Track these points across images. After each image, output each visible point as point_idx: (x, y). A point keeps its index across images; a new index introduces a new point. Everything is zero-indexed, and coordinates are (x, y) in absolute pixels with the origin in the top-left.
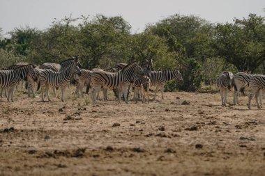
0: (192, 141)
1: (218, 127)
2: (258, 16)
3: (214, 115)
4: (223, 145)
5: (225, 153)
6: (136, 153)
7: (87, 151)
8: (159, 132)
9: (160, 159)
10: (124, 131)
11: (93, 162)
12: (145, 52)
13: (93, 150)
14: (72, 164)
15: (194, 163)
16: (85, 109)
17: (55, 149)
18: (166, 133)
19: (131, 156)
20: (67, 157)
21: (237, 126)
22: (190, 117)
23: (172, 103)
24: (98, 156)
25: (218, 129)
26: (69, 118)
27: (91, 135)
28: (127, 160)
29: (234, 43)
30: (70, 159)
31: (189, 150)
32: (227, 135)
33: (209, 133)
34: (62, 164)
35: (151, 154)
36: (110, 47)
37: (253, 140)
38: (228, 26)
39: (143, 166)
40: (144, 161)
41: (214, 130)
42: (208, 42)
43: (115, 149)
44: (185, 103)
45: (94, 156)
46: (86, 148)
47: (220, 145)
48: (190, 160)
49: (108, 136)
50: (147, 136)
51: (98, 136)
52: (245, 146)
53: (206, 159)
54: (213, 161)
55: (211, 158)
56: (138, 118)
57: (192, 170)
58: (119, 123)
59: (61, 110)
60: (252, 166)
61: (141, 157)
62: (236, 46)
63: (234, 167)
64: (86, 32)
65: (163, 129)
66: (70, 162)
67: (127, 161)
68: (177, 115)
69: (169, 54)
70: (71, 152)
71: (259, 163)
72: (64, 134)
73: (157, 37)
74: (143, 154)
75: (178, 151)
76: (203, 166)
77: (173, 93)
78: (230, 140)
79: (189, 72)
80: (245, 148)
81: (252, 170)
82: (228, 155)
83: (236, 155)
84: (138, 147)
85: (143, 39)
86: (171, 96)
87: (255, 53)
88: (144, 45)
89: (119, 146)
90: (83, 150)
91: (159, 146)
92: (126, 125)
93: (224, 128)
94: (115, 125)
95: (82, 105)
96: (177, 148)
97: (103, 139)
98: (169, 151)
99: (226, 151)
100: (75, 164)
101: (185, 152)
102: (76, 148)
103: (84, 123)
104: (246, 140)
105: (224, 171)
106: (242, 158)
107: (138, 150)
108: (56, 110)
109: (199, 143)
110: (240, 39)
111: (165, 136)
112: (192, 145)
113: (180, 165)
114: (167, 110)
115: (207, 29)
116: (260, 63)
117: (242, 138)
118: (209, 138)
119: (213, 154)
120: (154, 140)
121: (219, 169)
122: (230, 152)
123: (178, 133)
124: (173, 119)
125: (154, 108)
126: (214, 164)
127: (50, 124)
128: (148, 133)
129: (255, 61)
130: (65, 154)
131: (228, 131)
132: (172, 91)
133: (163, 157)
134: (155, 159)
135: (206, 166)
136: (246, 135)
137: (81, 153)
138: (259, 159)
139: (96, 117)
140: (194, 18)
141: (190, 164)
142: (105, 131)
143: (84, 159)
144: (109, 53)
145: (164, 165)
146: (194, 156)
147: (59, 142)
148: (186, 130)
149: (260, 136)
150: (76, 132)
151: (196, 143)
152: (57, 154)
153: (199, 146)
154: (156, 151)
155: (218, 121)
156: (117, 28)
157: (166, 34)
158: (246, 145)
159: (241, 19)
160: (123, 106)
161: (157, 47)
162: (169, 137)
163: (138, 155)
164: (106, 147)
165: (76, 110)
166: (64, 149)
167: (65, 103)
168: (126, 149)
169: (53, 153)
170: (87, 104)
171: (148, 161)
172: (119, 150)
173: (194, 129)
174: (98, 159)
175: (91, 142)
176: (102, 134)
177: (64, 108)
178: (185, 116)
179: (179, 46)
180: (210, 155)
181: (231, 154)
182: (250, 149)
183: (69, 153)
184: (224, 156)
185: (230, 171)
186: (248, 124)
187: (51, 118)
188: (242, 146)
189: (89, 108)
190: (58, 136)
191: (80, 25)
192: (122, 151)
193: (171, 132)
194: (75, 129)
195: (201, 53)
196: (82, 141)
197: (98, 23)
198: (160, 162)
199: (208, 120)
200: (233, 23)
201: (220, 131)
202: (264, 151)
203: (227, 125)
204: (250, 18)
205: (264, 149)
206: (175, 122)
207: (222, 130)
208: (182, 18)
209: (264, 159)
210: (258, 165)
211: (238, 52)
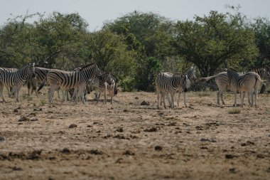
0: (152, 143)
1: (178, 129)
2: (219, 13)
3: (174, 116)
4: (183, 147)
5: (185, 155)
6: (93, 155)
7: (43, 153)
8: (118, 133)
9: (118, 161)
10: (81, 132)
11: (49, 165)
12: (103, 50)
13: (50, 153)
14: (27, 166)
15: (153, 165)
16: (41, 110)
17: (10, 151)
18: (125, 134)
19: (89, 158)
20: (23, 159)
21: (197, 127)
22: (149, 118)
23: (131, 104)
24: (54, 158)
25: (178, 131)
26: (24, 119)
27: (47, 137)
28: (85, 162)
29: (195, 41)
30: (25, 162)
31: (148, 152)
32: (188, 137)
33: (169, 134)
34: (17, 167)
35: (109, 156)
36: (67, 46)
37: (214, 142)
38: (188, 24)
39: (101, 169)
40: (102, 164)
41: (174, 132)
42: (168, 40)
43: (72, 151)
44: (144, 103)
45: (50, 159)
46: (42, 150)
47: (180, 147)
48: (149, 163)
49: (65, 138)
50: (105, 137)
51: (54, 138)
52: (206, 148)
53: (165, 161)
54: (173, 164)
55: (171, 160)
56: (96, 118)
57: (151, 173)
58: (75, 124)
59: (16, 111)
60: (213, 168)
61: (99, 159)
62: (197, 44)
63: (195, 169)
64: (42, 30)
65: (121, 130)
66: (25, 165)
67: (84, 164)
68: (136, 116)
69: (127, 53)
70: (26, 154)
71: (221, 166)
72: (19, 135)
73: (115, 35)
74: (100, 156)
75: (137, 153)
76: (162, 169)
77: (132, 93)
78: (190, 142)
79: (149, 71)
80: (205, 150)
81: (213, 173)
82: (189, 157)
83: (197, 157)
84: (95, 149)
85: (101, 37)
86: (130, 96)
87: (217, 51)
88: (102, 43)
89: (76, 148)
90: (39, 152)
91: (117, 148)
92: (84, 126)
93: (184, 129)
94: (72, 126)
95: (37, 105)
96: (136, 150)
97: (59, 141)
98: (127, 153)
99: (186, 153)
100: (31, 167)
101: (144, 154)
102: (32, 151)
103: (40, 124)
104: (207, 142)
105: (184, 174)
106: (203, 160)
107: (95, 152)
108: (11, 110)
109: (158, 145)
110: (201, 37)
111: (123, 138)
112: (151, 147)
113: (139, 167)
114: (125, 111)
115: (167, 27)
116: (221, 62)
117: (203, 140)
118: (169, 140)
119: (173, 156)
120: (112, 142)
121: (179, 172)
122: (190, 154)
123: (137, 135)
124: (132, 120)
125: (112, 109)
126: (174, 166)
127: (4, 125)
128: (106, 135)
129: (217, 60)
130: (21, 156)
131: (188, 132)
132: (131, 91)
133: (121, 159)
134: (113, 162)
135: (165, 168)
136: (207, 136)
137: (37, 155)
138: (220, 161)
139: (52, 118)
140: (153, 15)
141: (149, 167)
142: (62, 133)
143: (40, 162)
144: (66, 51)
145: (122, 167)
146: (153, 158)
147: (14, 144)
148: (145, 131)
149: (221, 137)
150: (32, 133)
151: (156, 145)
152: (12, 156)
153: (158, 148)
154: (114, 154)
155: (178, 122)
156: (74, 25)
157: (124, 32)
158: (208, 147)
159: (202, 17)
160: (80, 107)
161: (115, 45)
162: (128, 139)
163: (96, 157)
164: (62, 149)
165: (31, 111)
166: (19, 151)
167: (20, 103)
168: (84, 151)
169: (7, 155)
170: (43, 104)
171: (106, 164)
172: (76, 152)
173: (154, 130)
174: (54, 161)
175: (47, 143)
176: (59, 136)
177: (19, 108)
178: (144, 117)
179: (138, 45)
180: (170, 157)
181: (192, 156)
182: (211, 151)
183: (24, 155)
184: (184, 159)
185: (191, 174)
187: (6, 119)
188: (203, 148)
189: (45, 108)
190: (13, 138)
191: (36, 23)
192: (79, 153)
193: (130, 133)
194: (31, 130)
195: (160, 52)
196: (38, 143)
197: (55, 20)
198: (118, 164)
199: (168, 121)
200: (194, 20)
201: (180, 132)
202: (226, 153)
203: (187, 126)
204: (211, 15)
205: (225, 151)
206: (134, 123)
207: (182, 131)
208: (141, 16)
209: (225, 161)
210: (219, 168)
211: (198, 50)
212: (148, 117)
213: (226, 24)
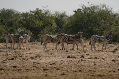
0: (12, 65)
1: (23, 58)
2: (40, 9)
3: (22, 53)
4: (25, 66)
5: (26, 69)
15: (12, 74)
21: (32, 58)
23: (2, 48)
25: (23, 59)
31: (10, 69)
32: (27, 62)
33: (19, 61)
37: (38, 63)
38: (27, 13)
41: (21, 60)
42: (19, 21)
47: (24, 66)
48: (11, 73)
52: (35, 66)
53: (18, 72)
54: (21, 73)
55: (20, 72)
57: (12, 77)
60: (38, 75)
62: (31, 22)
63: (30, 75)
71: (41, 73)
75: (5, 69)
76: (16, 75)
77: (3, 44)
81: (38, 77)
82: (28, 70)
83: (31, 70)
87: (39, 25)
93: (26, 58)
96: (5, 68)
98: (1, 69)
101: (8, 69)
105: (26, 77)
106: (34, 71)
109: (15, 65)
110: (32, 19)
112: (12, 66)
113: (6, 75)
115: (18, 15)
116: (41, 30)
117: (34, 63)
118: (20, 63)
119: (21, 70)
121: (23, 77)
122: (29, 69)
123: (5, 61)
124: (3, 55)
126: (21, 74)
129: (39, 29)
131: (28, 60)
132: (2, 42)
135: (18, 75)
136: (36, 61)
138: (41, 71)
140: (11, 10)
141: (11, 75)
146: (12, 71)
148: (9, 60)
149: (42, 62)
151: (14, 65)
153: (15, 67)
155: (23, 56)
158: (36, 65)
159: (33, 11)
162: (1, 63)
173: (13, 59)
178: (8, 53)
179: (5, 23)
181: (29, 70)
182: (37, 68)
184: (26, 71)
185: (28, 77)
186: (36, 56)
188: (34, 66)
193: (2, 61)
195: (15, 26)
199: (19, 55)
200: (29, 12)
201: (24, 60)
202: (44, 68)
203: (27, 57)
204: (36, 10)
205: (43, 67)
206: (4, 56)
207: (25, 59)
208: (6, 10)
209: (43, 72)
210: (41, 74)
211: (31, 25)
212: (10, 53)
213: (43, 14)
